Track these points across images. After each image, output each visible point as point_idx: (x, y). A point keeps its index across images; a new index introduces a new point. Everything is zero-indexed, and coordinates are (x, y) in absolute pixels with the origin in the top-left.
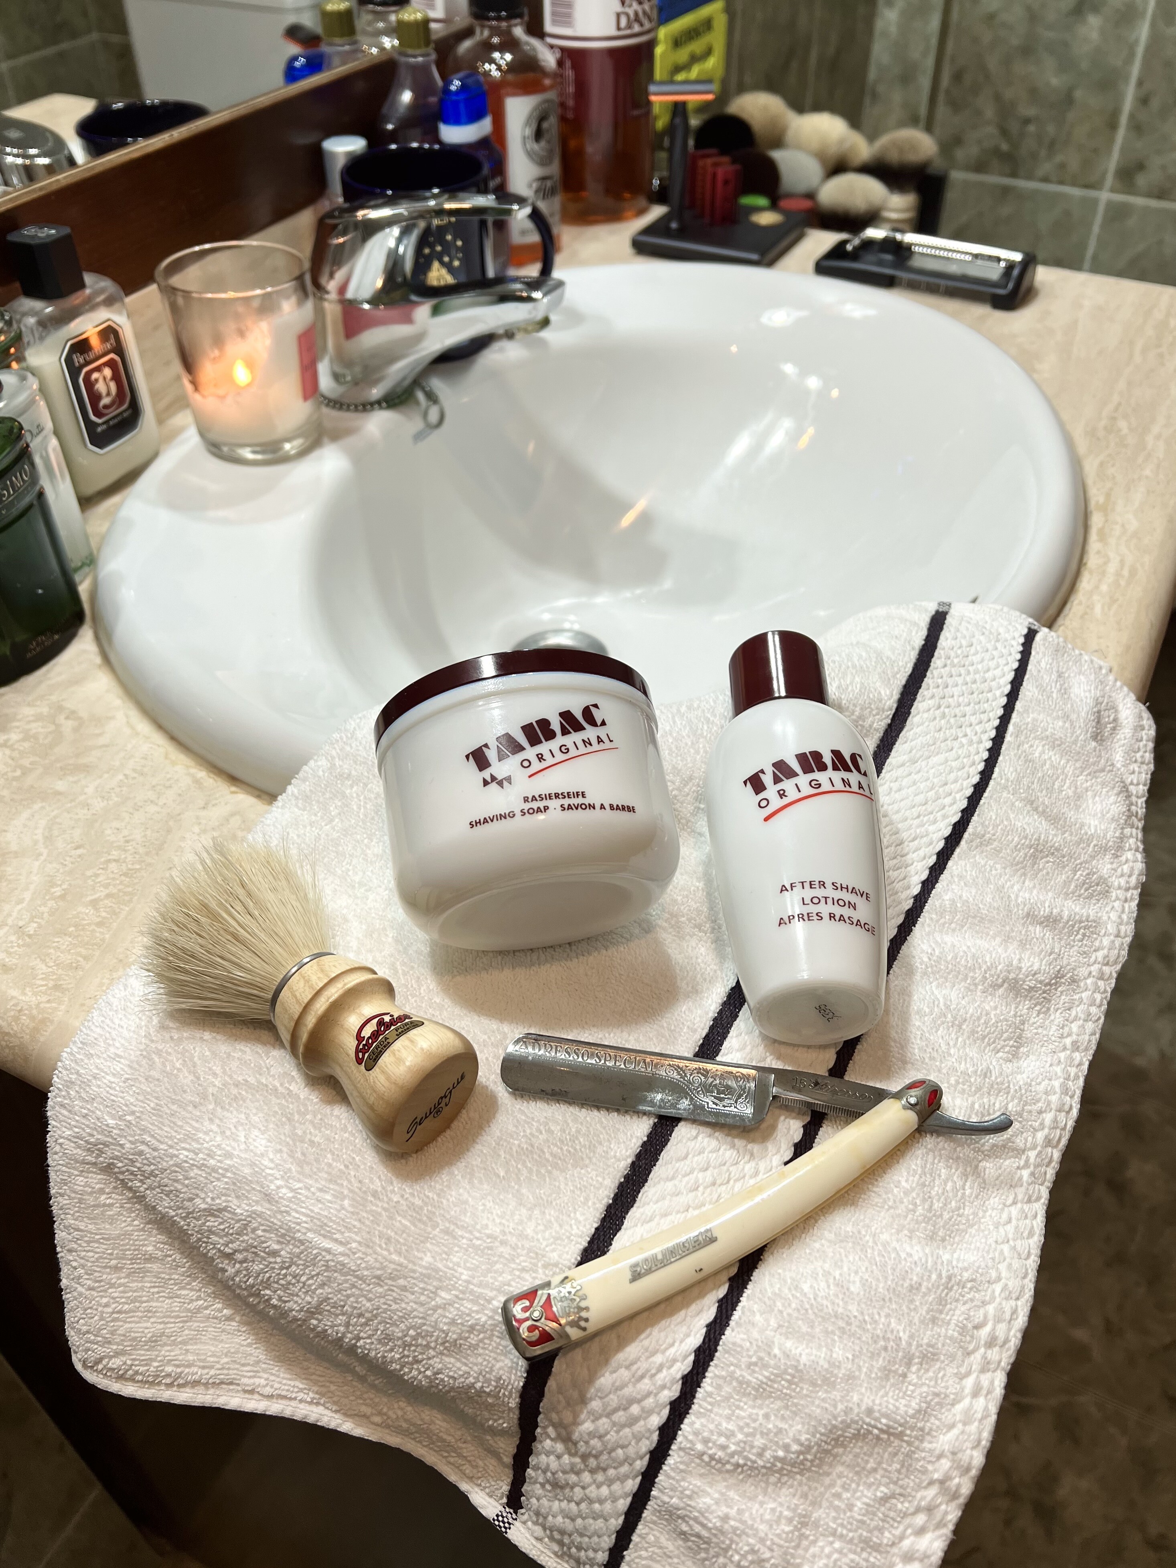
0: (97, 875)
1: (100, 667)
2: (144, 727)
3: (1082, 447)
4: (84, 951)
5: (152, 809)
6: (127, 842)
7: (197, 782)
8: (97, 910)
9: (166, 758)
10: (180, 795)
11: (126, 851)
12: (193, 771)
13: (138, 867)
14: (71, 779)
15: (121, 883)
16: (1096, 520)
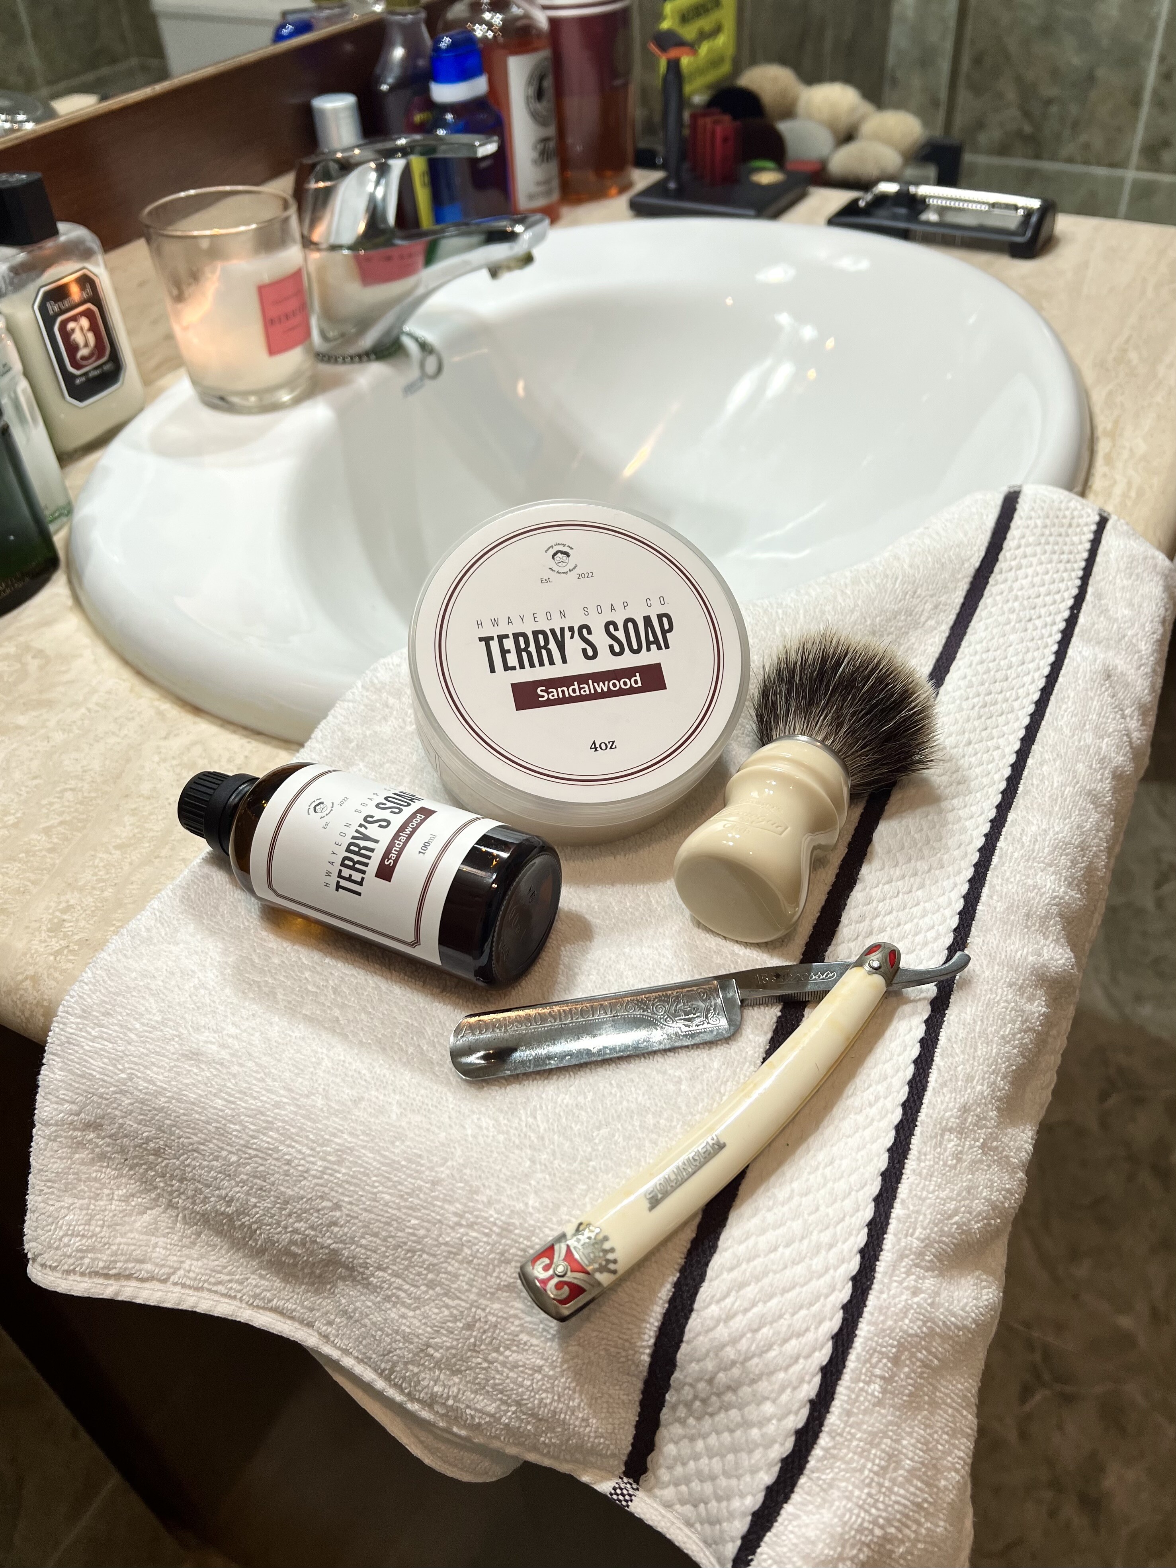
0: (51, 804)
1: (71, 609)
2: (110, 664)
3: (1089, 376)
4: (32, 877)
5: (112, 740)
6: (85, 771)
7: (160, 714)
8: (49, 837)
9: (132, 690)
10: (142, 726)
11: (82, 780)
12: (157, 703)
13: (93, 795)
14: (34, 713)
15: (76, 810)
16: (1103, 446)
